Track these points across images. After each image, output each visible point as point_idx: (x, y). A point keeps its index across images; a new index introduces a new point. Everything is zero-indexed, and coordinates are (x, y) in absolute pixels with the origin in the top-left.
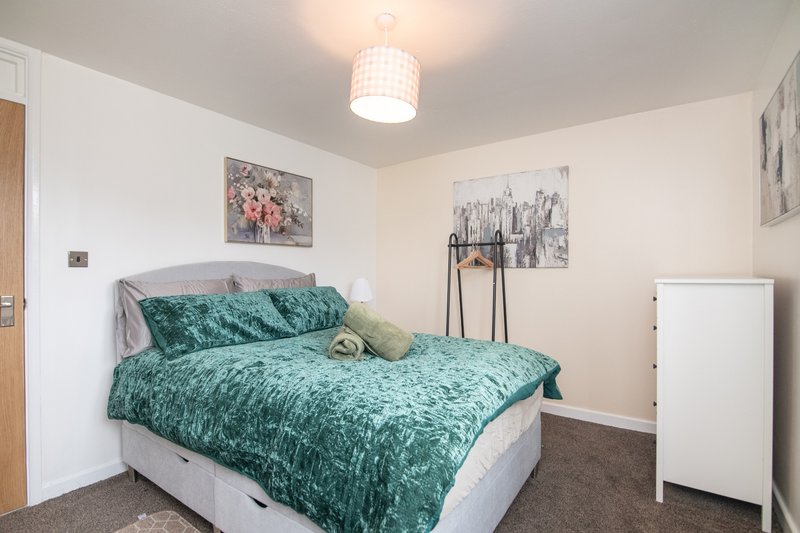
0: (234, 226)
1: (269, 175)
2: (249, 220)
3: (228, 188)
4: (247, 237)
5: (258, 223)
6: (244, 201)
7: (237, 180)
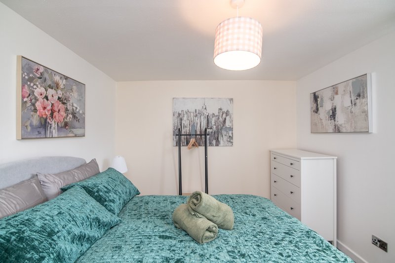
0: (28, 124)
1: (57, 78)
2: (41, 117)
3: (23, 86)
4: (39, 133)
5: (48, 120)
6: (37, 100)
7: (31, 80)
